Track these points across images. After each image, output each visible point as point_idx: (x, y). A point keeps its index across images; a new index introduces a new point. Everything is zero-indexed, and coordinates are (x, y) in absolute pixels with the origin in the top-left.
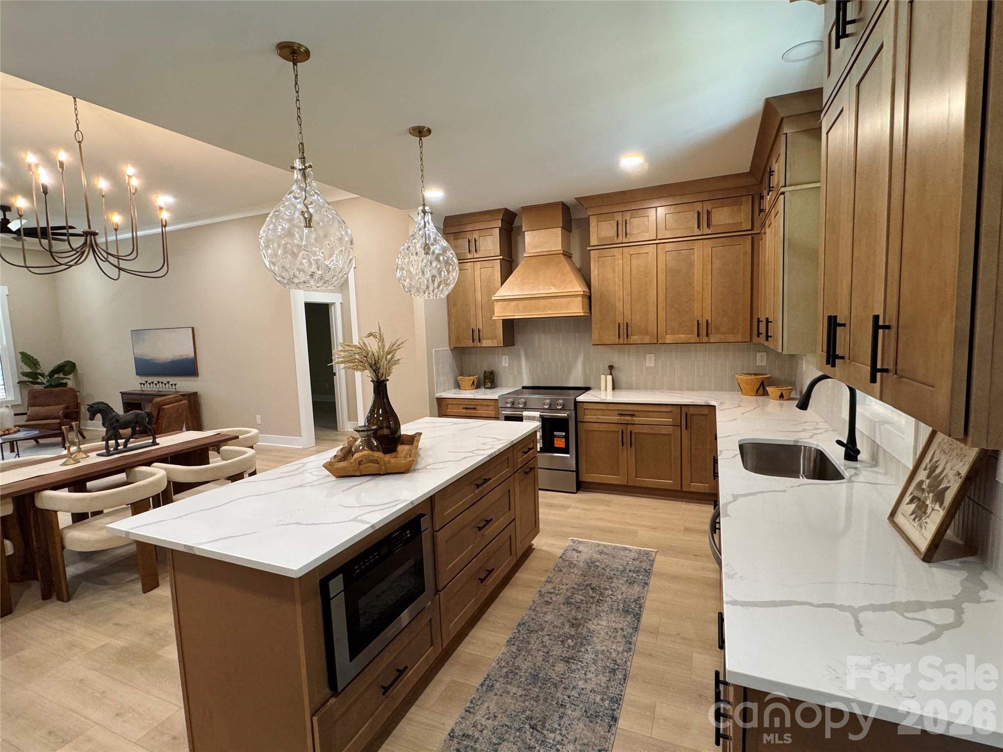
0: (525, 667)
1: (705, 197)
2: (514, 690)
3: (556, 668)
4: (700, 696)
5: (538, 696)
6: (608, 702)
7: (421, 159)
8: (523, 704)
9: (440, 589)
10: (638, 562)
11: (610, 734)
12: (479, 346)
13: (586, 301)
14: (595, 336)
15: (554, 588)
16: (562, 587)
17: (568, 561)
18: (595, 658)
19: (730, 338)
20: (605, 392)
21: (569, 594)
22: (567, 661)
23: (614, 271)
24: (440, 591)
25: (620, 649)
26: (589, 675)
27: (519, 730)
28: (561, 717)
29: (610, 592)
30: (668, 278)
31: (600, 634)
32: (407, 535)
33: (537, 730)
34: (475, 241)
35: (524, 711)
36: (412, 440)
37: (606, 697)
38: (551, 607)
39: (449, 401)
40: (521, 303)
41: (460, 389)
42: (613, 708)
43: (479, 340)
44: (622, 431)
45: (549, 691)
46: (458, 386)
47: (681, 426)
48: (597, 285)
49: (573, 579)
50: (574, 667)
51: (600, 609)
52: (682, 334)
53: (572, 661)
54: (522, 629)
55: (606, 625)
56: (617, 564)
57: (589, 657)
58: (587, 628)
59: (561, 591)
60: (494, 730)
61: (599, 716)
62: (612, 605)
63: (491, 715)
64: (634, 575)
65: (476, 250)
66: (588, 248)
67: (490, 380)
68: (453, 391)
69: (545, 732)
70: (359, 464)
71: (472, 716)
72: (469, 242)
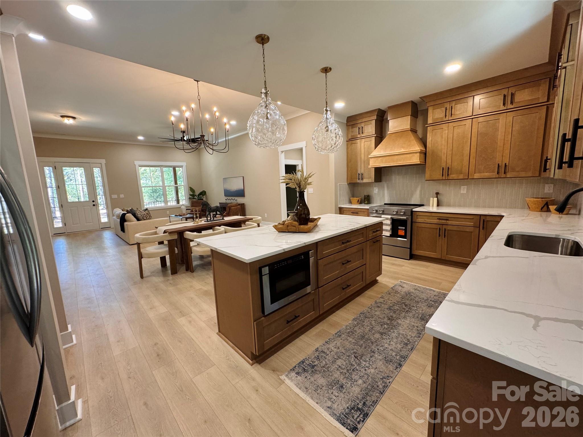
0: (359, 331)
1: (511, 84)
2: (351, 339)
3: (375, 336)
5: (362, 345)
6: (399, 357)
7: (326, 84)
8: (353, 346)
10: (437, 297)
11: (396, 371)
12: (362, 182)
13: (423, 155)
14: (427, 175)
15: (384, 301)
16: (388, 301)
17: (395, 290)
18: (398, 336)
19: (523, 174)
20: (432, 207)
21: (391, 305)
22: (382, 334)
23: (442, 137)
24: (320, 288)
25: (413, 335)
26: (392, 343)
27: (349, 356)
28: (371, 357)
29: (415, 308)
30: (479, 139)
31: (404, 326)
32: (302, 257)
33: (357, 359)
34: (362, 128)
35: (353, 349)
37: (398, 354)
38: (380, 309)
39: (345, 209)
40: (385, 159)
41: (352, 204)
42: (401, 360)
43: (362, 179)
44: (440, 228)
45: (368, 344)
46: (350, 202)
47: (479, 227)
48: (430, 146)
49: (397, 298)
50: (384, 337)
51: (407, 315)
52: (486, 173)
53: (384, 334)
54: (362, 315)
55: (409, 323)
56: (424, 296)
57: (394, 335)
58: (397, 322)
59: (387, 303)
60: (337, 353)
61: (392, 361)
62: (415, 314)
63: (337, 347)
64: (433, 303)
65: (362, 133)
66: (426, 126)
67: (367, 199)
68: (348, 204)
69: (361, 361)
70: (287, 227)
71: (328, 345)
72: (359, 128)
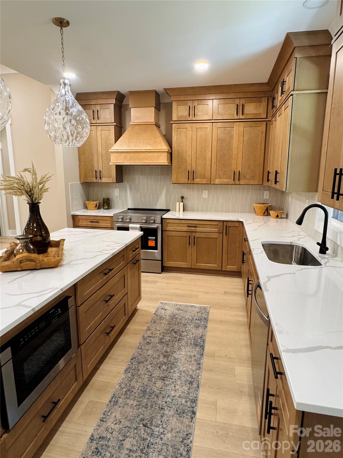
0: (138, 386)
1: (241, 95)
2: (131, 402)
3: (157, 385)
4: (241, 392)
5: (147, 404)
6: (189, 403)
8: (137, 411)
9: (82, 344)
10: (200, 314)
11: (192, 423)
12: (100, 181)
13: (169, 155)
14: (174, 178)
15: (152, 333)
16: (157, 332)
17: (159, 316)
18: (180, 376)
19: (252, 182)
20: (179, 212)
21: (161, 337)
22: (163, 379)
23: (186, 137)
24: (82, 345)
25: (194, 368)
26: (177, 387)
27: (136, 428)
28: (162, 417)
29: (186, 334)
30: (218, 144)
31: (182, 360)
32: (58, 312)
33: (147, 427)
34: (98, 112)
35: (139, 415)
36: (58, 244)
37: (188, 400)
38: (151, 345)
39: (80, 217)
40: (129, 155)
41: (87, 209)
42: (193, 406)
43: (100, 178)
44: (189, 236)
45: (153, 400)
46: (86, 207)
47: (223, 233)
48: (176, 146)
49: (162, 327)
50: (167, 383)
51: (181, 344)
52: (225, 179)
53: (166, 379)
54: (134, 362)
55: (185, 354)
56: (188, 316)
57: (176, 375)
58: (174, 357)
59: (157, 335)
60: (120, 430)
61: (185, 412)
62: (187, 341)
63: (118, 421)
64: (199, 322)
65: (98, 118)
66: (171, 122)
67: (107, 204)
68: (83, 210)
69: (153, 428)
70: (20, 263)
71: (105, 423)
72: (93, 112)
